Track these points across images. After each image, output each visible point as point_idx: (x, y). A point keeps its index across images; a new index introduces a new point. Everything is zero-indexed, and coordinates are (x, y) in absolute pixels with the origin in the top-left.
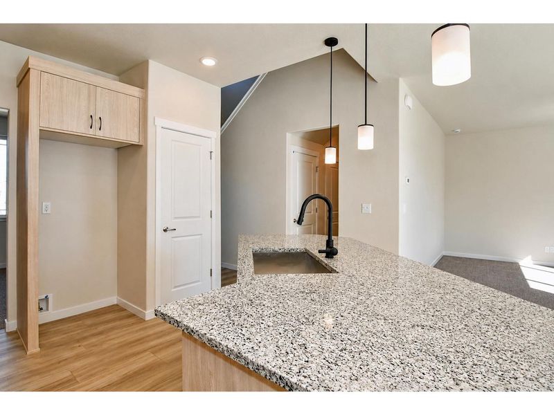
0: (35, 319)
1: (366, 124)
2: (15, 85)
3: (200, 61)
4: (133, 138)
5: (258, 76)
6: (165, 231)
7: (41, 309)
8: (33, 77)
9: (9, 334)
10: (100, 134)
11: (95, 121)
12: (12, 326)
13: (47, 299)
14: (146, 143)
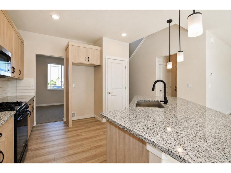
0: (71, 119)
1: (180, 51)
2: (65, 50)
3: (121, 35)
4: (98, 63)
5: (143, 38)
6: (109, 93)
7: (72, 116)
8: (70, 47)
9: (64, 122)
10: (88, 63)
11: (87, 59)
12: (65, 120)
13: (74, 113)
14: (102, 64)
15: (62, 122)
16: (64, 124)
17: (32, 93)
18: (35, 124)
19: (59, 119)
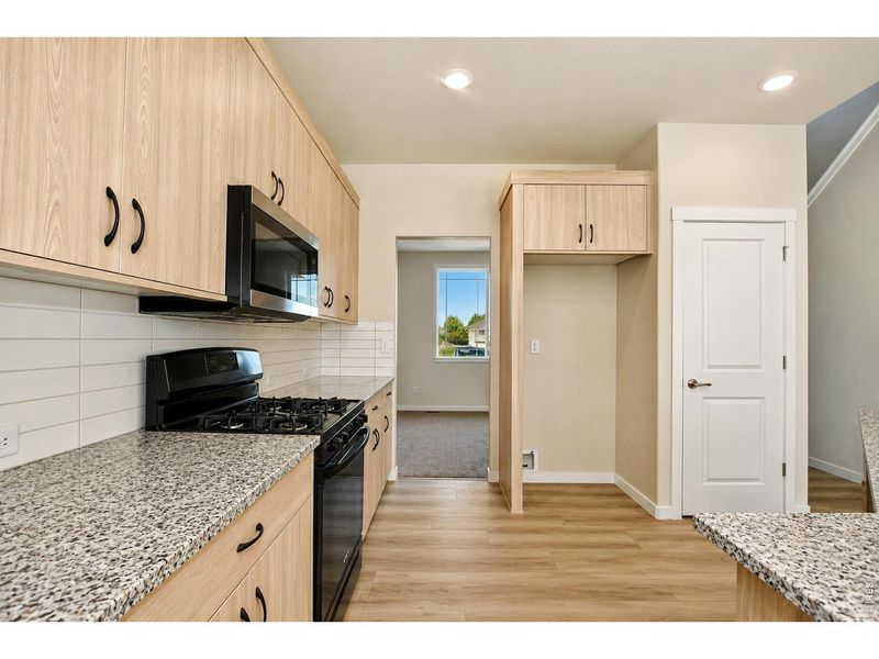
0: (520, 477)
2: (497, 208)
4: (637, 246)
6: (692, 386)
7: (525, 466)
8: (516, 192)
9: (492, 485)
10: (593, 248)
11: (586, 232)
12: (494, 476)
13: (532, 455)
14: (657, 251)
15: (483, 485)
16: (490, 492)
17: (387, 370)
18: (393, 476)
19: (474, 469)
